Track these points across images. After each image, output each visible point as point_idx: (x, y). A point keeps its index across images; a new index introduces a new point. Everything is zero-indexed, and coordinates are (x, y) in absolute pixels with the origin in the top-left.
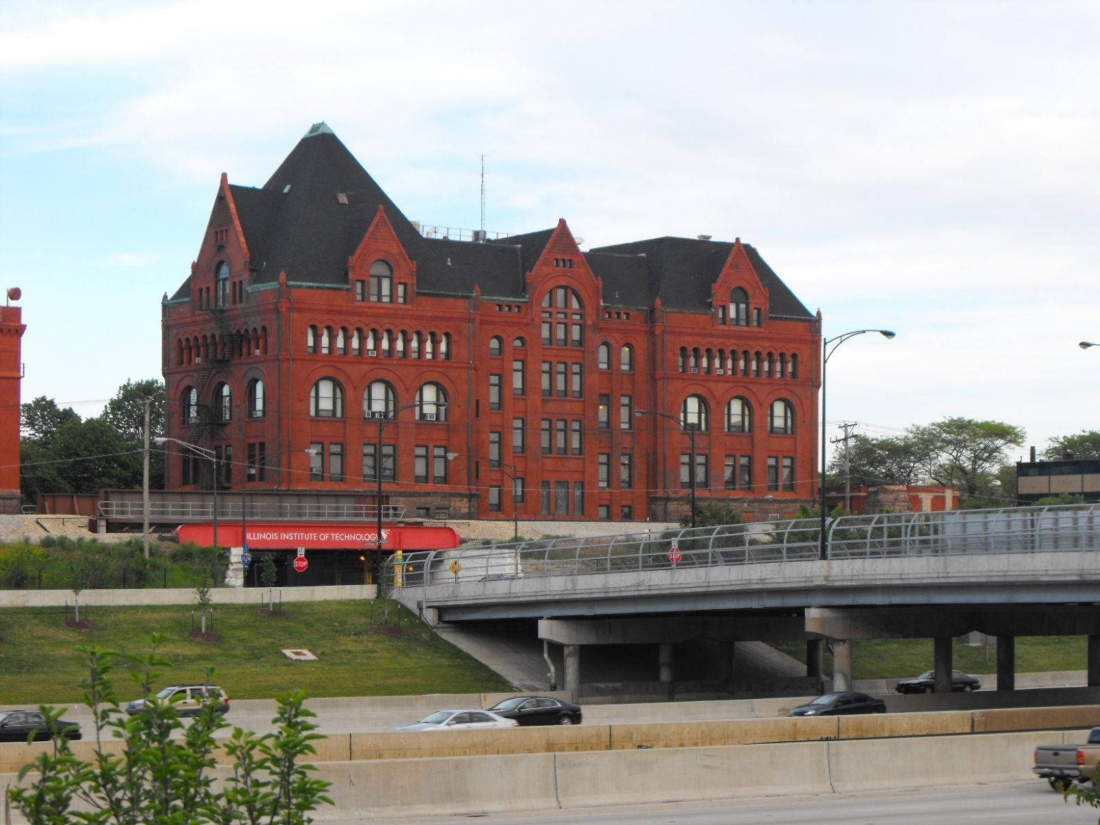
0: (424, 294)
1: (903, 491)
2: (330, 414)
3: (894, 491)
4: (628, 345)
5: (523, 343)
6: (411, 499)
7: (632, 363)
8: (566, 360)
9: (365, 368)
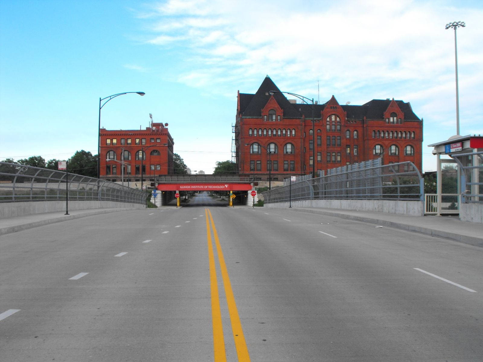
0: (286, 118)
1: (454, 172)
2: (257, 152)
3: (451, 172)
4: (356, 130)
5: (321, 131)
6: (282, 176)
7: (357, 136)
8: (335, 135)
9: (267, 140)
